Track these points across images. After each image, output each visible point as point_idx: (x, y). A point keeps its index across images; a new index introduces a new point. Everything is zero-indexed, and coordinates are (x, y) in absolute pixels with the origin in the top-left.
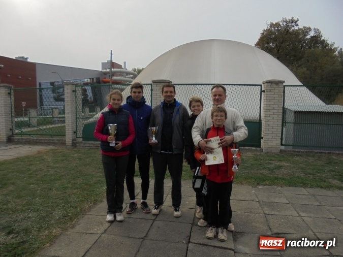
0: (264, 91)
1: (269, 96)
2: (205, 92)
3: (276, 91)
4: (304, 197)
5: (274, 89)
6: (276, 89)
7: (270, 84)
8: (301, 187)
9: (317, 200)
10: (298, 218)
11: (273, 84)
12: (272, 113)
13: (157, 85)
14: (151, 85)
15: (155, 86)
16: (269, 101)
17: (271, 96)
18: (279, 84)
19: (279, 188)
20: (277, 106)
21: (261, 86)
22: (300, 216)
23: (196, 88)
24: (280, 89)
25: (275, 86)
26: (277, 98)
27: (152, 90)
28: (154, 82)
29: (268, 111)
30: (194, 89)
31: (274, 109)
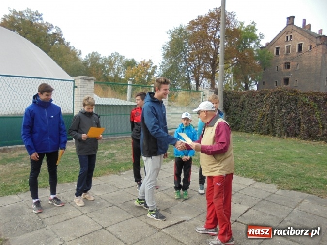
0: (76, 87)
1: (82, 91)
3: (88, 87)
6: (89, 85)
7: (83, 80)
11: (86, 81)
16: (82, 96)
17: (85, 91)
18: (91, 81)
21: (73, 81)
23: (3, 80)
24: (92, 85)
26: (90, 94)
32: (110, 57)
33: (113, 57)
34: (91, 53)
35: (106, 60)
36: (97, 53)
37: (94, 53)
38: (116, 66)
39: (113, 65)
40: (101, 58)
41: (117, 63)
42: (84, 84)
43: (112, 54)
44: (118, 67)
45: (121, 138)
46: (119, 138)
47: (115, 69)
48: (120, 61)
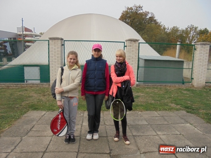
0: (126, 46)
1: (129, 49)
2: (87, 46)
3: (133, 46)
4: (157, 118)
5: (133, 45)
6: (134, 44)
7: (130, 41)
8: (154, 110)
9: (166, 120)
10: (157, 137)
11: (132, 42)
12: (132, 61)
13: (52, 41)
14: (49, 41)
15: (51, 41)
16: (129, 52)
17: (131, 49)
18: (136, 42)
19: (140, 113)
20: (135, 56)
21: (124, 42)
22: (158, 135)
23: (81, 44)
24: (136, 45)
25: (133, 43)
26: (135, 51)
27: (49, 45)
28: (51, 39)
29: (129, 59)
30: (79, 44)
31: (132, 58)
32: (187, 29)
33: (189, 29)
34: (172, 27)
35: (183, 31)
36: (176, 27)
37: (175, 27)
38: (191, 35)
39: (188, 34)
40: (179, 30)
41: (192, 33)
42: (130, 44)
43: (188, 26)
44: (192, 36)
45: (160, 86)
46: (159, 86)
47: (190, 37)
48: (195, 31)
